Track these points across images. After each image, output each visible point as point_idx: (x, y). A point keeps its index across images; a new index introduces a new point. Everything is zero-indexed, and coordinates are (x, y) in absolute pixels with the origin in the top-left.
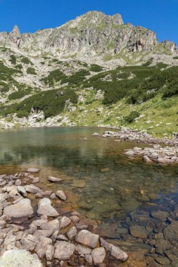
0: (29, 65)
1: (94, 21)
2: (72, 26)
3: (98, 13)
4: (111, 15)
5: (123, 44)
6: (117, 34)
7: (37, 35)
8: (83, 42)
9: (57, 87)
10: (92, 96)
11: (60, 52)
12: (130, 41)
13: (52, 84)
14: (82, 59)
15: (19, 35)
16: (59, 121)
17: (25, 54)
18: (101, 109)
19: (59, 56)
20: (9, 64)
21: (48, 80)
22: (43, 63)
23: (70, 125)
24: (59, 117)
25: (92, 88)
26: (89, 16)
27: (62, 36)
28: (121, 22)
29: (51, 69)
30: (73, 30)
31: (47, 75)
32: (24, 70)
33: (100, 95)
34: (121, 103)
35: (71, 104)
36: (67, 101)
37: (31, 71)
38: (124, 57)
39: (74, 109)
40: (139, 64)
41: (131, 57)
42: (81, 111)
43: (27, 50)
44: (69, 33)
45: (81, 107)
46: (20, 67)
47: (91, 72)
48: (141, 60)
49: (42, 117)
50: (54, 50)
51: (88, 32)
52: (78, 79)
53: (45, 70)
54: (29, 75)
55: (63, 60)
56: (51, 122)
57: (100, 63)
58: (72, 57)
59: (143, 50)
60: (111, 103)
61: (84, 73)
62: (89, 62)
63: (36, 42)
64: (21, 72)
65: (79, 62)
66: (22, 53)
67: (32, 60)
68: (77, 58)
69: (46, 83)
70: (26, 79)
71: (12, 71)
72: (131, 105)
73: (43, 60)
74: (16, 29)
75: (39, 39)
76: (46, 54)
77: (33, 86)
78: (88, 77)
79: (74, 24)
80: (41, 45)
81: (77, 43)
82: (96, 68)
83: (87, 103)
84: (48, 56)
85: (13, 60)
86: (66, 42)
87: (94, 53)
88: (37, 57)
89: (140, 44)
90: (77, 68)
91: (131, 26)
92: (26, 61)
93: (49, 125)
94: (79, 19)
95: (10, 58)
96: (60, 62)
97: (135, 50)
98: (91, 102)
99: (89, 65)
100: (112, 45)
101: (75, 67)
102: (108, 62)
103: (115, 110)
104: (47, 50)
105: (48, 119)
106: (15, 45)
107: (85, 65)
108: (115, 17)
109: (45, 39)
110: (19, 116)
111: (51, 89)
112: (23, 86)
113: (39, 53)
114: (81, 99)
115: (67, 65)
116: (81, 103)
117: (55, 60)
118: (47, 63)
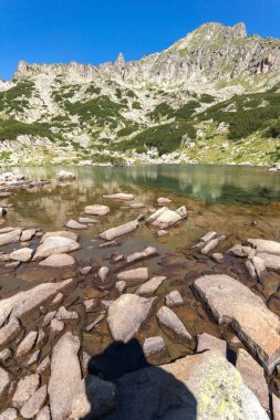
0: (135, 99)
1: (209, 37)
2: (182, 47)
3: (214, 25)
4: (232, 26)
5: (243, 65)
6: (237, 52)
7: (143, 62)
8: (193, 66)
9: (163, 123)
10: (212, 130)
11: (166, 82)
12: (253, 60)
13: (157, 120)
14: (191, 89)
15: (123, 65)
16: (176, 158)
17: (130, 87)
18: (226, 145)
19: (165, 87)
20: (114, 99)
21: (153, 115)
22: (148, 96)
23: (191, 162)
24: (175, 154)
25: (212, 120)
26: (203, 31)
27: (169, 61)
28: (243, 33)
29: (157, 102)
30: (182, 53)
31: (152, 109)
32: (130, 104)
33: (223, 128)
34: (253, 137)
35: (189, 139)
36: (185, 136)
37: (136, 106)
38: (243, 83)
39: (193, 145)
40: (262, 91)
41: (252, 82)
42: (201, 147)
43: (131, 82)
44: (177, 57)
45: (201, 143)
46: (126, 101)
47: (202, 104)
48: (265, 86)
49: (156, 153)
50: (159, 79)
51: (200, 53)
52: (186, 112)
53: (150, 104)
54: (135, 110)
55: (170, 91)
56: (167, 159)
57: (212, 92)
58: (179, 87)
59: (270, 71)
60: (239, 137)
61: (194, 105)
62: (199, 92)
63: (140, 72)
64: (127, 107)
65: (188, 93)
66: (127, 86)
67: (136, 93)
68: (185, 88)
69: (152, 119)
70: (132, 115)
71: (119, 107)
72: (270, 140)
73: (148, 92)
74: (121, 57)
75: (144, 68)
76: (151, 85)
77: (139, 122)
78: (198, 110)
79: (184, 43)
80: (146, 75)
81: (186, 68)
82: (207, 99)
83: (207, 138)
84: (154, 87)
85: (119, 94)
86: (173, 68)
87: (205, 80)
88: (142, 89)
89: (266, 62)
90: (186, 100)
91: (258, 38)
92: (131, 94)
93: (166, 162)
94: (190, 36)
95: (115, 92)
96: (166, 94)
97: (259, 72)
98: (212, 138)
99: (199, 95)
100: (228, 68)
101: (183, 98)
102: (221, 91)
103: (247, 146)
104: (152, 80)
105: (164, 156)
106: (119, 77)
107: (195, 95)
108: (237, 28)
109: (150, 66)
110: (139, 152)
111: (157, 124)
112: (130, 122)
113: (144, 84)
114: (200, 134)
115: (174, 97)
116: (200, 139)
117: (161, 92)
118: (152, 96)
